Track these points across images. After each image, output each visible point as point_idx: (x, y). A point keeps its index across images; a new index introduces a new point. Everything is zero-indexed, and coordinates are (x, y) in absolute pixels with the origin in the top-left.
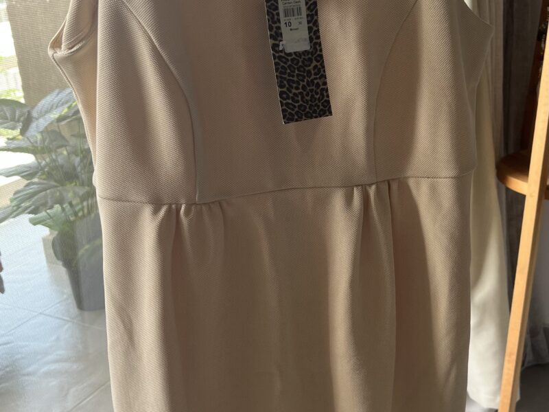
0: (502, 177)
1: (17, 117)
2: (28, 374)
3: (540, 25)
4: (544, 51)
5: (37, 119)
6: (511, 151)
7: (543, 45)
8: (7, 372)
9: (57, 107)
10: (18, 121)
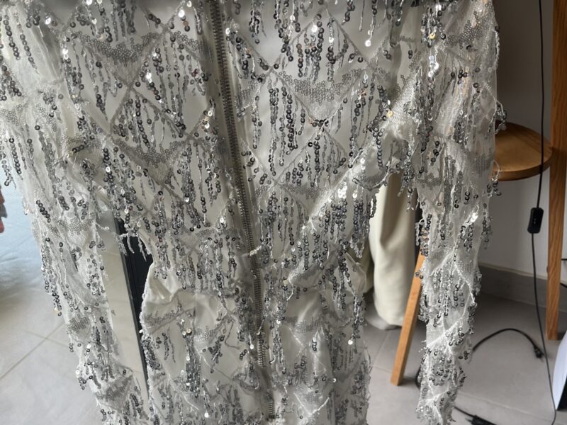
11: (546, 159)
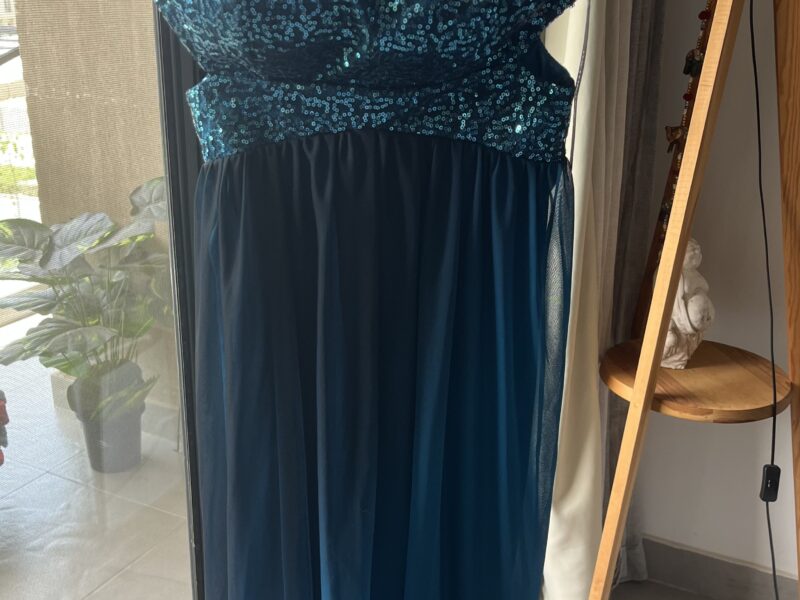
0: (605, 376)
1: (36, 243)
2: (34, 549)
3: (663, 203)
4: (665, 233)
5: (61, 248)
6: (620, 341)
7: (664, 226)
8: (10, 545)
9: (85, 235)
10: (38, 248)
11: (780, 398)
